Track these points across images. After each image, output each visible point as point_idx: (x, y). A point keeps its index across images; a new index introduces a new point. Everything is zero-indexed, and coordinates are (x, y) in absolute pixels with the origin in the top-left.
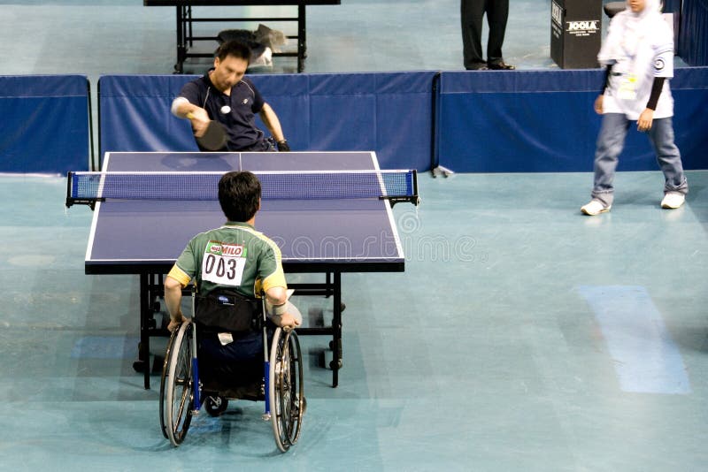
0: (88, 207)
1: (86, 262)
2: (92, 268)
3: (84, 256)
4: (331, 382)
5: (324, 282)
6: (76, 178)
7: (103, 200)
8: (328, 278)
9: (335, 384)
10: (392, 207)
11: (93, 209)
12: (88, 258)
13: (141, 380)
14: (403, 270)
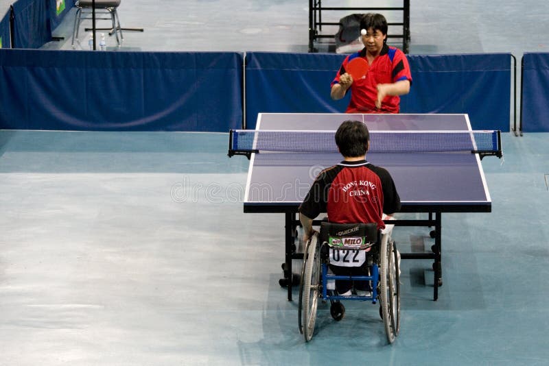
0: (245, 157)
1: (245, 203)
2: (249, 208)
3: (242, 198)
4: (432, 297)
5: (427, 218)
6: (236, 134)
7: (257, 152)
8: (430, 216)
9: (436, 298)
10: (481, 159)
11: (249, 158)
12: (246, 201)
13: (285, 294)
14: (490, 211)
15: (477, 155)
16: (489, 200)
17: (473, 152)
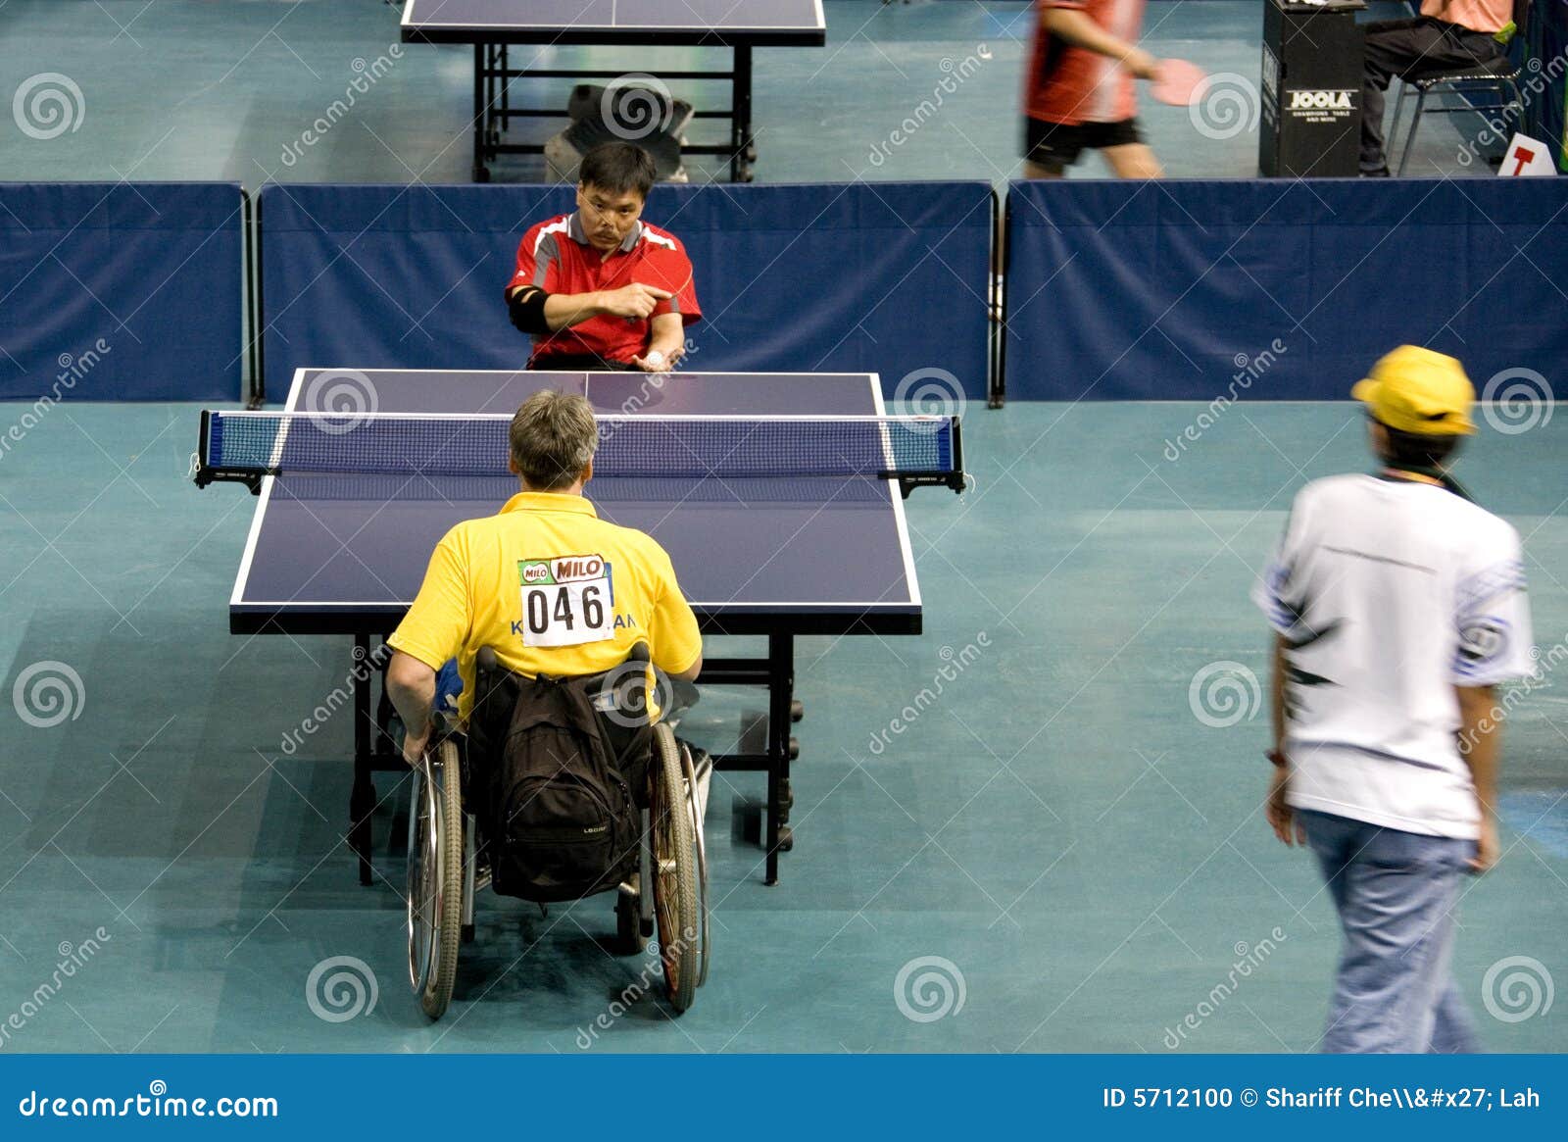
0: (241, 489)
1: (233, 607)
2: (244, 621)
3: (230, 595)
4: (763, 874)
5: (766, 654)
6: (220, 422)
7: (278, 472)
9: (771, 877)
10: (905, 495)
11: (257, 491)
12: (237, 599)
14: (918, 630)
15: (894, 485)
16: (916, 600)
17: (885, 475)
